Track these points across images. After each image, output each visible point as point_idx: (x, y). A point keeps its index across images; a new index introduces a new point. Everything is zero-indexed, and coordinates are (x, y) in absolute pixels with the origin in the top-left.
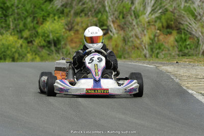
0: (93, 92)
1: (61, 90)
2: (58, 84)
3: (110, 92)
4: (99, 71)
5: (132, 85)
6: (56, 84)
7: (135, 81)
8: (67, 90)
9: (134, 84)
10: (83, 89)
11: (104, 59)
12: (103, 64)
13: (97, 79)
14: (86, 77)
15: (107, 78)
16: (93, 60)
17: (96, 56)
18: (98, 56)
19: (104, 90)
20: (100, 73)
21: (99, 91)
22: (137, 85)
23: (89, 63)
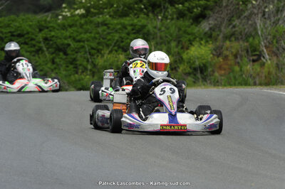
0: (168, 128)
1: (130, 125)
2: (127, 119)
3: (188, 128)
4: (173, 103)
5: (212, 121)
6: (123, 119)
7: (215, 116)
8: (138, 126)
9: (214, 119)
10: (157, 124)
11: (176, 89)
12: (176, 95)
13: (173, 113)
14: (158, 111)
15: (182, 112)
16: (164, 91)
17: (168, 87)
18: (170, 87)
19: (182, 126)
20: (175, 106)
21: (176, 128)
22: (217, 120)
23: (160, 95)
